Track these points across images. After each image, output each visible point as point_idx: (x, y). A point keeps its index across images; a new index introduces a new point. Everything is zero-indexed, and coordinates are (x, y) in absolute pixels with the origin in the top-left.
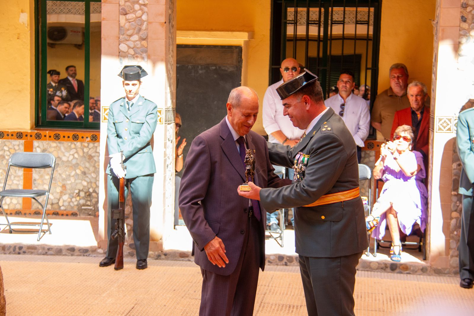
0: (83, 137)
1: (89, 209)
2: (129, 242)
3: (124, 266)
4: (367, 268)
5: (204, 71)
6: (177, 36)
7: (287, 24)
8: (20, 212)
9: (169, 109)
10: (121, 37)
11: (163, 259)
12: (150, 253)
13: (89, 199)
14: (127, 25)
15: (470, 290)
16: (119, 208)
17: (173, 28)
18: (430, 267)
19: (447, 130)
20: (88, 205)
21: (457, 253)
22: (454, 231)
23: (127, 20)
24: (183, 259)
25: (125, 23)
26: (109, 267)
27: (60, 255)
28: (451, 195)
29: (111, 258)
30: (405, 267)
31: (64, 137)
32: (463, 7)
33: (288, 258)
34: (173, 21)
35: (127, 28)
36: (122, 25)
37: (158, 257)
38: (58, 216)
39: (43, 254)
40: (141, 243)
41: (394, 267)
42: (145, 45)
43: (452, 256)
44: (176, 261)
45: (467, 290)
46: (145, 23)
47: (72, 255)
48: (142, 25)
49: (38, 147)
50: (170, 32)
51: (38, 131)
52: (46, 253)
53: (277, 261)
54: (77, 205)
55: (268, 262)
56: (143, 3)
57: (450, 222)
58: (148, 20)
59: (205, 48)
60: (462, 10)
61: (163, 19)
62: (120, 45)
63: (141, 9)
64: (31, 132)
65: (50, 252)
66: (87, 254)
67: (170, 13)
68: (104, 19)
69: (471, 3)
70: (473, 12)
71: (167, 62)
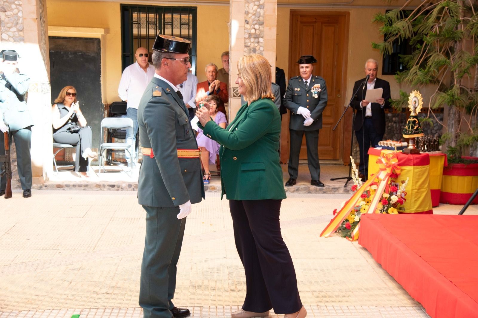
2: (17, 178)
3: (13, 195)
5: (73, 56)
6: (48, 30)
7: (134, 24)
9: (44, 83)
10: (3, 28)
11: (44, 189)
12: (34, 185)
14: (7, 20)
16: (5, 154)
17: (44, 24)
19: (239, 96)
23: (6, 16)
24: (59, 189)
25: (5, 18)
29: (2, 190)
30: (213, 188)
32: (246, 14)
33: (135, 186)
34: (44, 18)
35: (7, 22)
36: (3, 19)
37: (40, 188)
40: (26, 179)
42: (22, 35)
44: (54, 191)
48: (18, 19)
50: (42, 26)
53: (128, 187)
55: (121, 189)
56: (18, 4)
58: (23, 16)
59: (73, 39)
60: (246, 16)
61: (35, 16)
62: (2, 35)
63: (17, 8)
67: (41, 12)
69: (251, 11)
70: (253, 17)
71: (41, 48)
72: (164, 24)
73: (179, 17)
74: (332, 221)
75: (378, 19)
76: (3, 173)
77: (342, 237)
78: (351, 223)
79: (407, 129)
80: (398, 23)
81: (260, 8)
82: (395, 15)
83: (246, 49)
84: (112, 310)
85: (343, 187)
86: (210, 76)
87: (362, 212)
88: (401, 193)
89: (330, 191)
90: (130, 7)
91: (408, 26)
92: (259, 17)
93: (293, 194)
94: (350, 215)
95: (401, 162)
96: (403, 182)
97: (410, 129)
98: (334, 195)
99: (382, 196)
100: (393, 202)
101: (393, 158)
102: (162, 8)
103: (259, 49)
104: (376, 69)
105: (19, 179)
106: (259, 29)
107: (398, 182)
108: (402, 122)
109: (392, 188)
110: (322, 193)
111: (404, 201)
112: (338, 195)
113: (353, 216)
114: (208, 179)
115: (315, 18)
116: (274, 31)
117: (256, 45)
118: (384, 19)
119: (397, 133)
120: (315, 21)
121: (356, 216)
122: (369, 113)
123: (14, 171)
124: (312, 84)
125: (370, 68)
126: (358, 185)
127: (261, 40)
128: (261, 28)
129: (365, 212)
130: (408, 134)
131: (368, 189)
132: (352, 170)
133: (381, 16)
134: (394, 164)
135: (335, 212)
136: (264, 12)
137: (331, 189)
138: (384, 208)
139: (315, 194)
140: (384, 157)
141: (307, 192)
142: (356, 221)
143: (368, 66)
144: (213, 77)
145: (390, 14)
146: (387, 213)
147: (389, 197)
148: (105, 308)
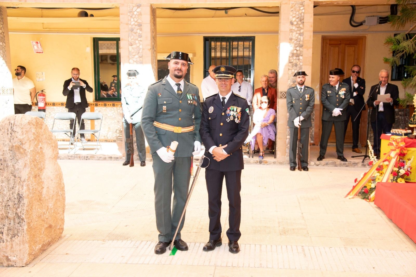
0: (117, 105)
1: (121, 138)
3: (134, 164)
4: (248, 163)
7: (212, 50)
8: (90, 140)
10: (130, 56)
13: (121, 134)
15: (295, 171)
16: (130, 138)
17: (155, 52)
18: (277, 161)
19: (285, 98)
20: (121, 137)
21: (289, 155)
22: (288, 145)
23: (132, 48)
25: (132, 50)
26: (127, 166)
27: (106, 160)
28: (287, 128)
29: (128, 161)
30: (266, 162)
31: (108, 105)
32: (290, 40)
34: (155, 48)
35: (133, 52)
36: (130, 50)
38: (107, 142)
39: (98, 160)
40: (142, 154)
41: (261, 162)
42: (141, 60)
43: (287, 156)
45: (293, 171)
46: (141, 49)
47: (111, 160)
49: (97, 110)
50: (153, 53)
51: (96, 103)
52: (99, 159)
54: (116, 137)
56: (140, 40)
57: (286, 141)
61: (150, 47)
62: (130, 60)
63: (139, 43)
64: (93, 103)
65: (101, 159)
66: (118, 159)
67: (153, 44)
68: (122, 48)
69: (294, 38)
70: (295, 42)
71: (153, 67)
72: (232, 49)
73: (243, 44)
74: (354, 187)
75: (389, 41)
76: (129, 150)
77: (361, 199)
78: (368, 188)
79: (412, 120)
80: (404, 43)
81: (301, 36)
82: (402, 37)
83: (290, 64)
84: (200, 244)
85: (361, 162)
86: (264, 84)
87: (377, 181)
88: (407, 167)
89: (351, 165)
90: (210, 38)
91: (412, 45)
92: (300, 42)
93: (324, 167)
94: (368, 183)
95: (408, 145)
96: (409, 160)
97: (415, 120)
98: (354, 168)
99: (393, 170)
100: (401, 174)
101: (401, 141)
102: (231, 38)
103: (299, 64)
104: (387, 77)
105: (138, 154)
106: (299, 50)
107: (405, 159)
108: (406, 115)
109: (401, 164)
110: (345, 167)
111: (410, 173)
112: (357, 168)
113: (370, 184)
114: (262, 156)
115: (340, 41)
116: (311, 51)
117: (297, 62)
118: (394, 41)
119: (402, 124)
120: (340, 43)
121: (373, 184)
122: (381, 109)
123: (135, 149)
124: (340, 88)
125: (383, 76)
126: (374, 161)
127: (301, 58)
128: (301, 49)
129: (379, 181)
130: (413, 124)
131: (381, 164)
132: (369, 150)
133: (391, 39)
134: (402, 147)
135: (356, 181)
136: (303, 38)
137: (352, 164)
138: (394, 178)
139: (340, 167)
140: (394, 141)
141: (334, 166)
142: (372, 188)
143: (381, 75)
144: (266, 84)
145: (398, 37)
146: (397, 182)
147: (398, 171)
148: (195, 243)
